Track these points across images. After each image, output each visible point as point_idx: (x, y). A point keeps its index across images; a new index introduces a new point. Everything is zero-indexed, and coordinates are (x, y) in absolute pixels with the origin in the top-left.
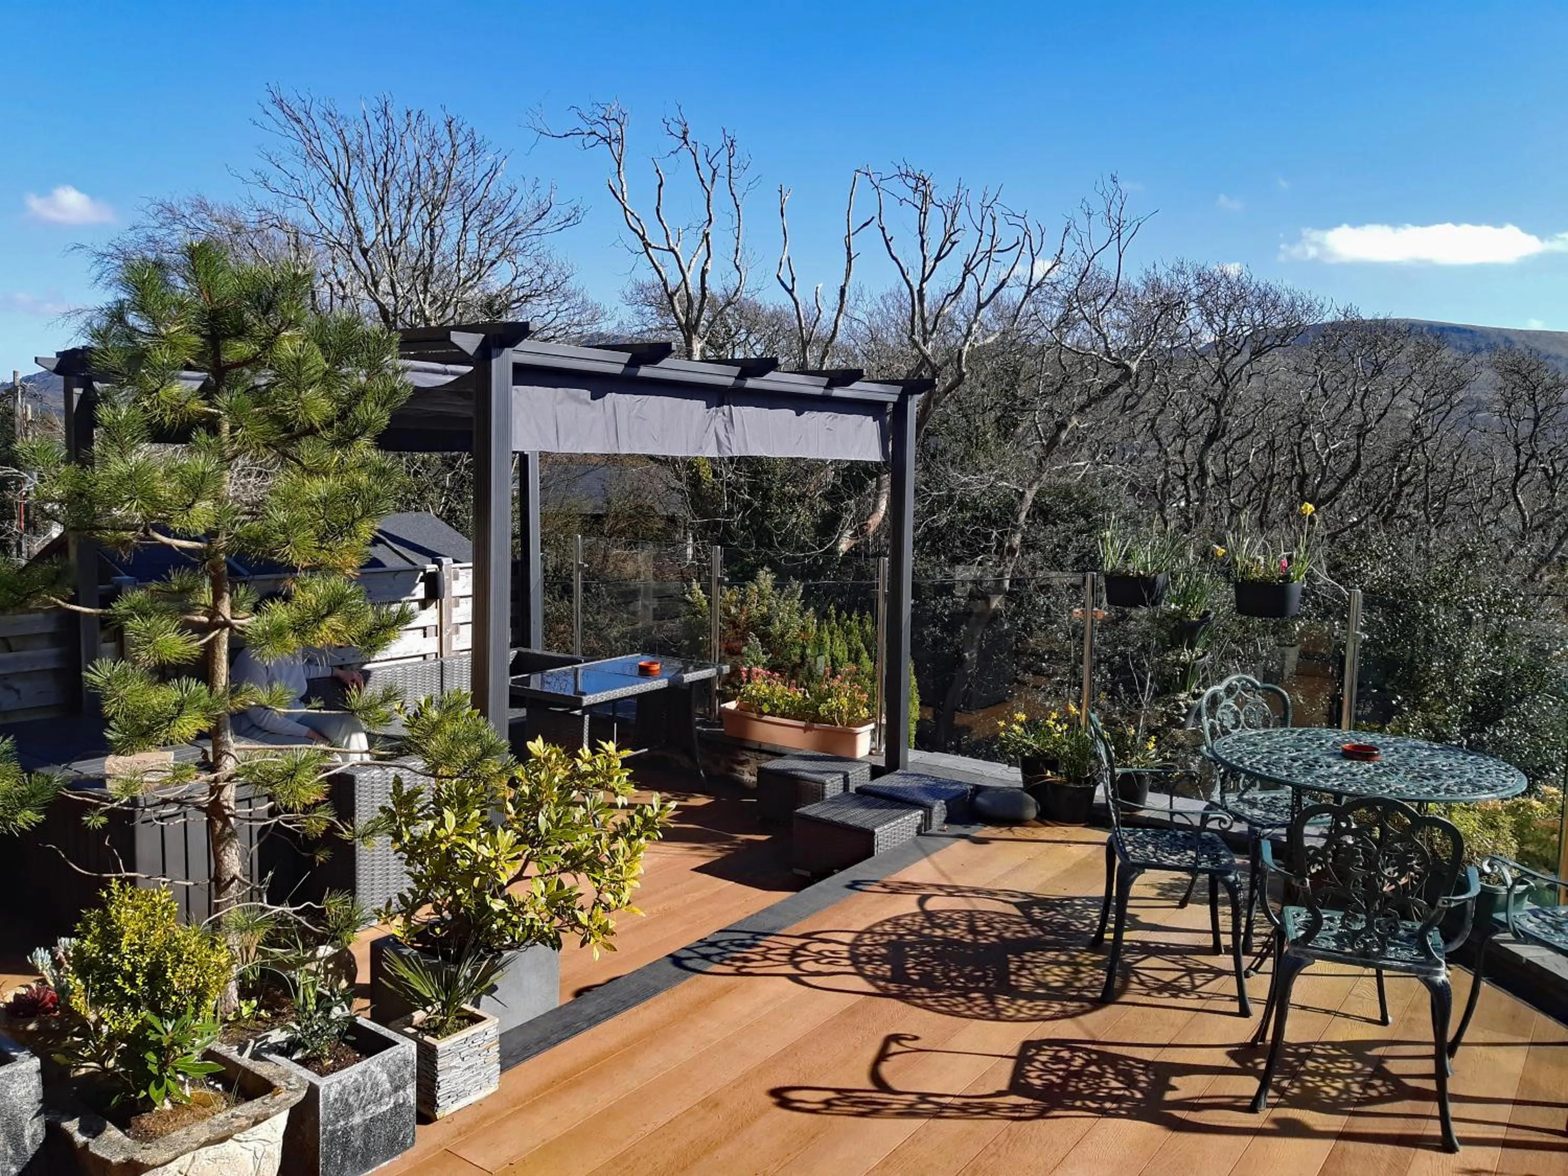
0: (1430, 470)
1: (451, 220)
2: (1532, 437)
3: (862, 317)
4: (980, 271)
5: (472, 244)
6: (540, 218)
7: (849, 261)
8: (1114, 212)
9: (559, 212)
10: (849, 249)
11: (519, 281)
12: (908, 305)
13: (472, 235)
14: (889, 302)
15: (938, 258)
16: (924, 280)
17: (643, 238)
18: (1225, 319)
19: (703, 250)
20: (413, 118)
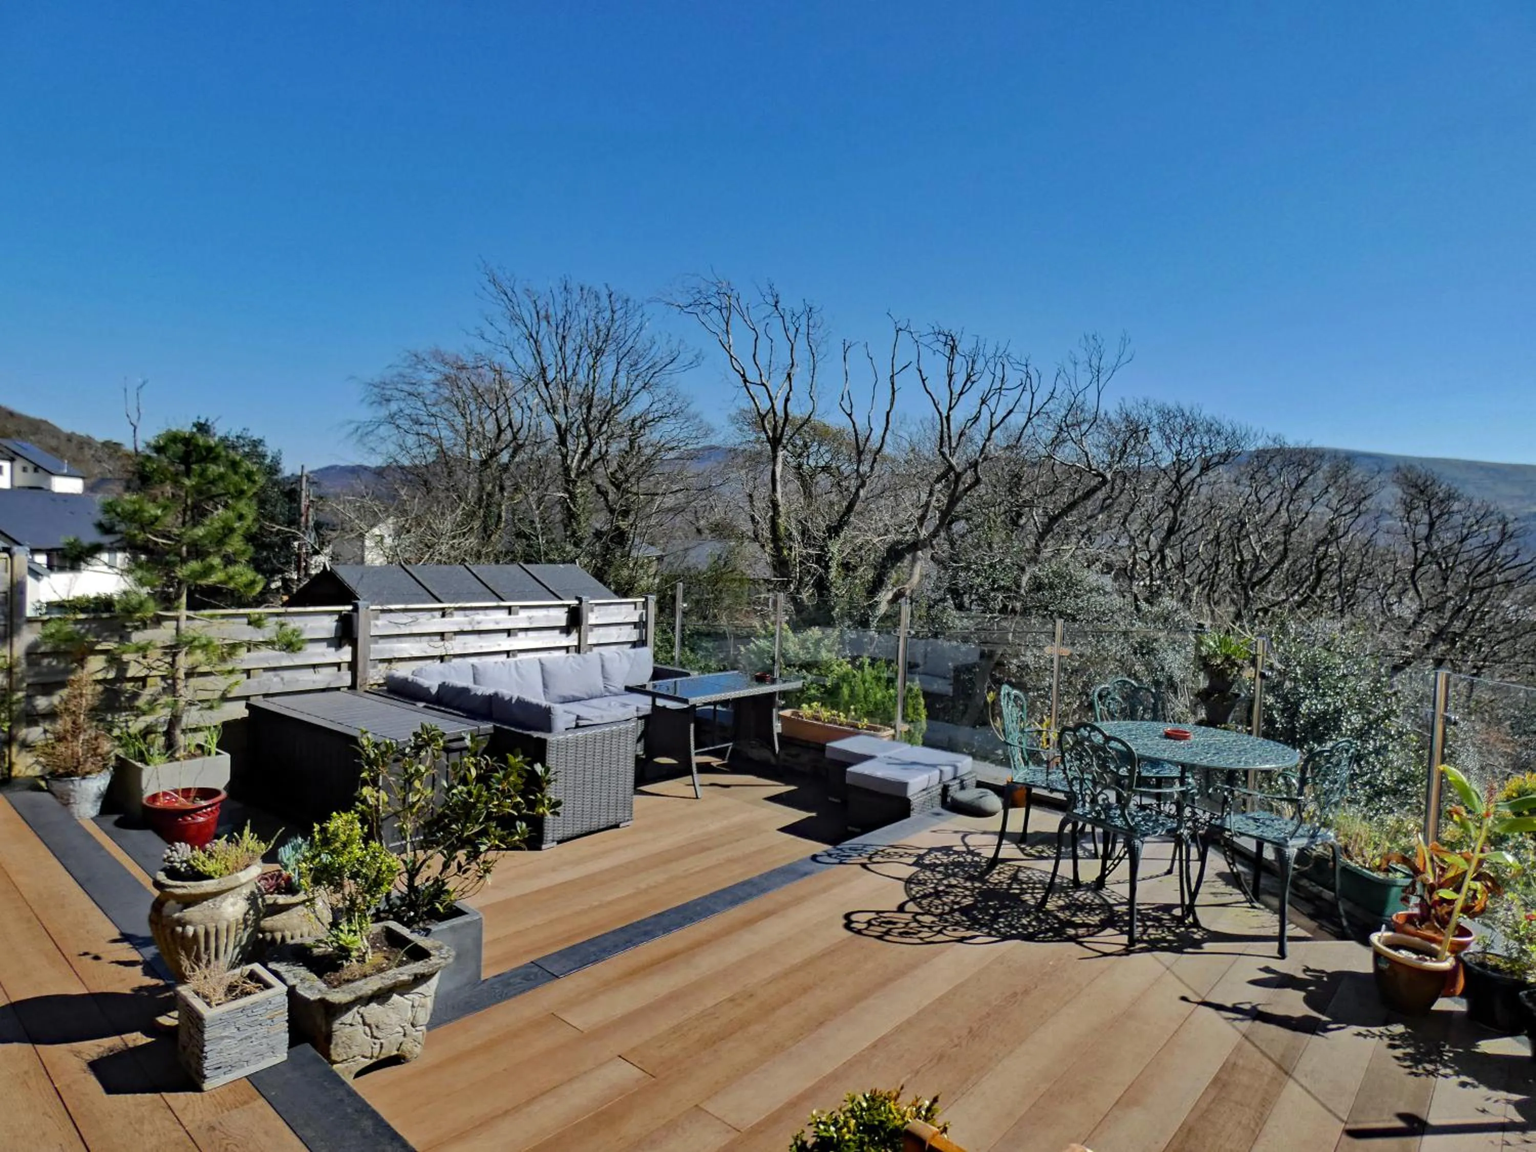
0: (1343, 561)
1: (608, 363)
2: (1427, 538)
3: (906, 435)
4: (992, 402)
5: (622, 381)
6: (672, 361)
7: (893, 393)
8: (1095, 362)
9: (686, 357)
10: (893, 384)
11: (655, 407)
12: (939, 428)
13: (622, 374)
14: (926, 424)
15: (961, 393)
16: (950, 409)
17: (743, 376)
18: (1181, 442)
19: (786, 385)
20: (585, 292)
